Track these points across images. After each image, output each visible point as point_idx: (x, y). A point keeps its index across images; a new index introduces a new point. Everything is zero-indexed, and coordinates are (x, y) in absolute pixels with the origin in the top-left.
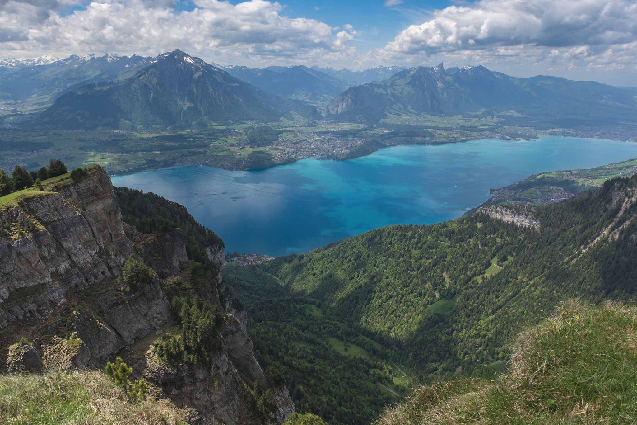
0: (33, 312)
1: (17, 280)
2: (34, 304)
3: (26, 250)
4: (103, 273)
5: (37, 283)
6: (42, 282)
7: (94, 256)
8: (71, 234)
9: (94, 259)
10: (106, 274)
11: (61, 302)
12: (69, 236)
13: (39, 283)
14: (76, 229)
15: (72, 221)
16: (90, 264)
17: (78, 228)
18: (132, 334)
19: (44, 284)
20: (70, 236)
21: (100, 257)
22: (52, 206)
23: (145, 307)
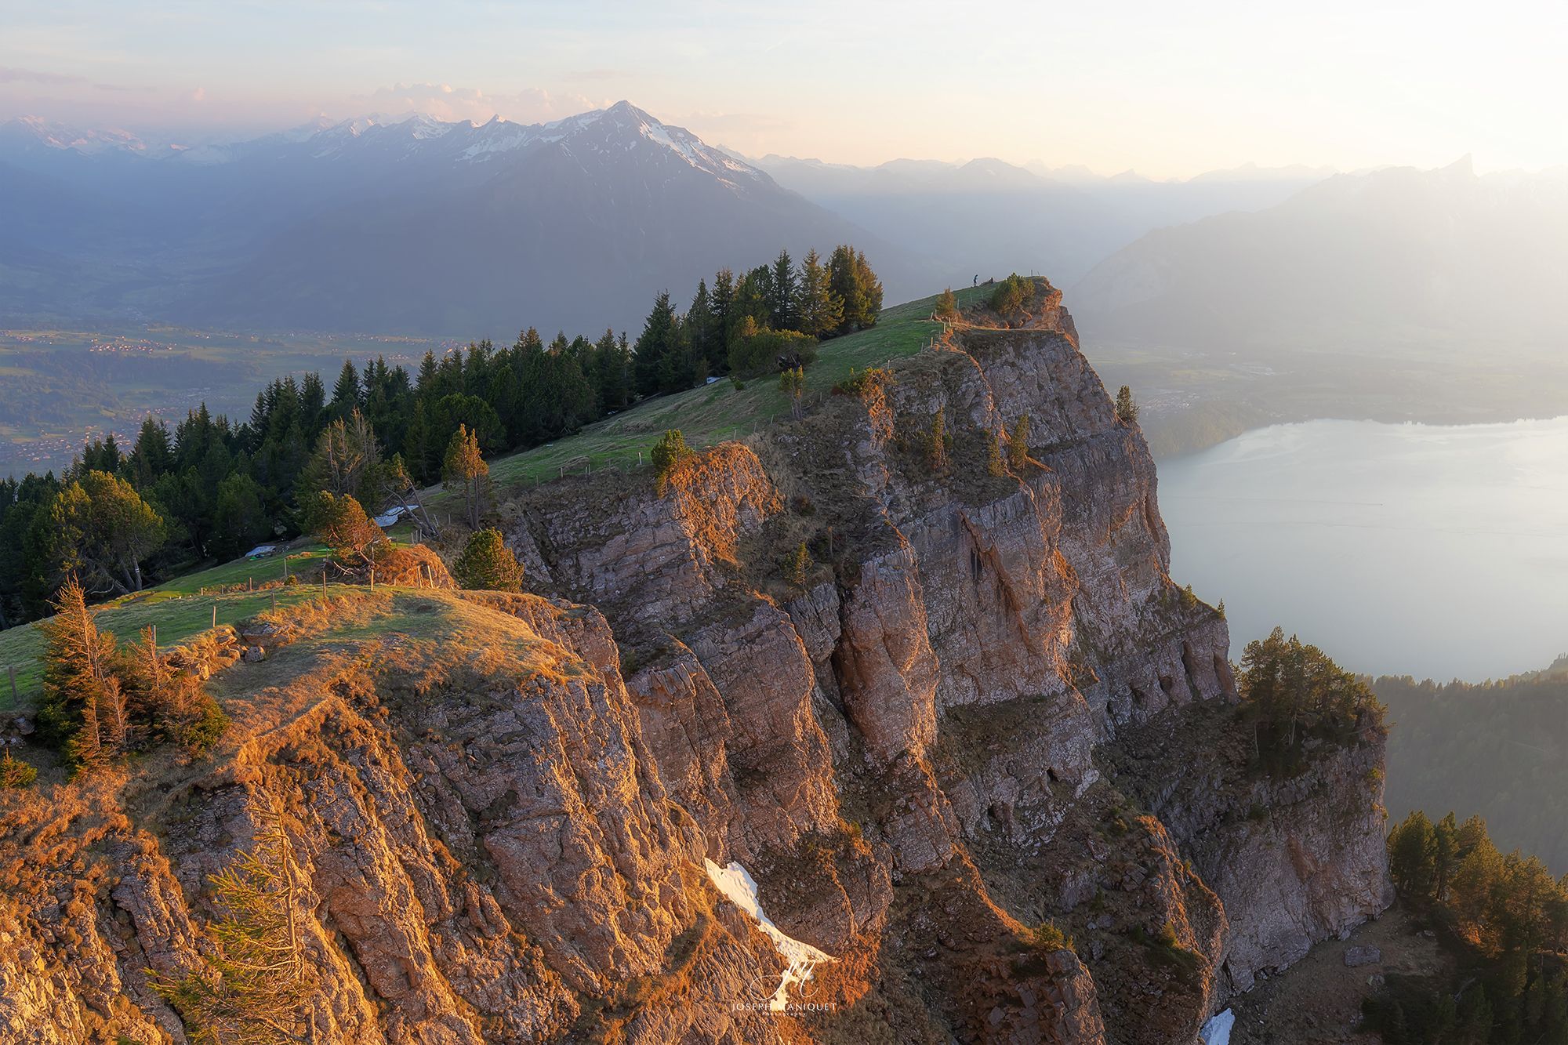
0: (1000, 815)
1: (953, 673)
2: (1011, 780)
3: (1015, 548)
4: (1167, 684)
5: (1015, 695)
6: (1031, 690)
7: (1144, 609)
8: (1095, 510)
9: (1145, 624)
10: (1175, 690)
11: (1086, 785)
12: (1085, 515)
13: (1020, 696)
14: (1112, 491)
15: (1108, 455)
16: (1133, 639)
17: (1120, 488)
18: (1259, 948)
19: (1039, 699)
20: (1089, 517)
21: (1165, 620)
22: (1050, 387)
23: (1322, 838)
